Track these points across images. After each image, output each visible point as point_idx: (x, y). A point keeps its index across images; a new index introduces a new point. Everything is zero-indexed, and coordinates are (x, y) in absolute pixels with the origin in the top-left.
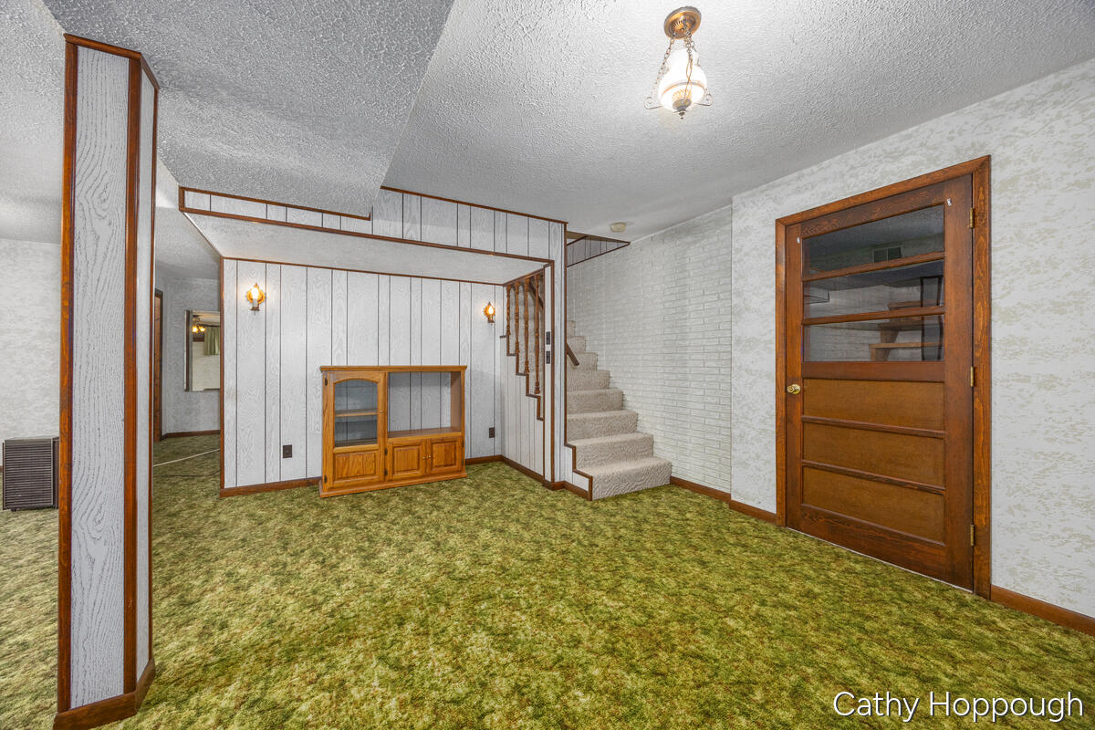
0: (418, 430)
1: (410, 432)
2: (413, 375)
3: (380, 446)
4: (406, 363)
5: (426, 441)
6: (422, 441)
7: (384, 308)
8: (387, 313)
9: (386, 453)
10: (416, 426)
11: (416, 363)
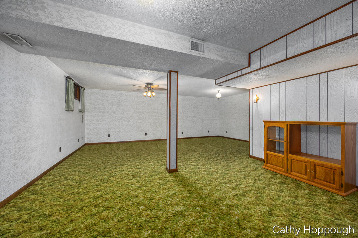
0: (325, 158)
1: (319, 157)
2: (321, 126)
3: (285, 156)
4: (317, 120)
5: (311, 162)
6: (308, 161)
7: (303, 94)
8: (305, 95)
9: (288, 160)
10: (324, 154)
11: (323, 120)
